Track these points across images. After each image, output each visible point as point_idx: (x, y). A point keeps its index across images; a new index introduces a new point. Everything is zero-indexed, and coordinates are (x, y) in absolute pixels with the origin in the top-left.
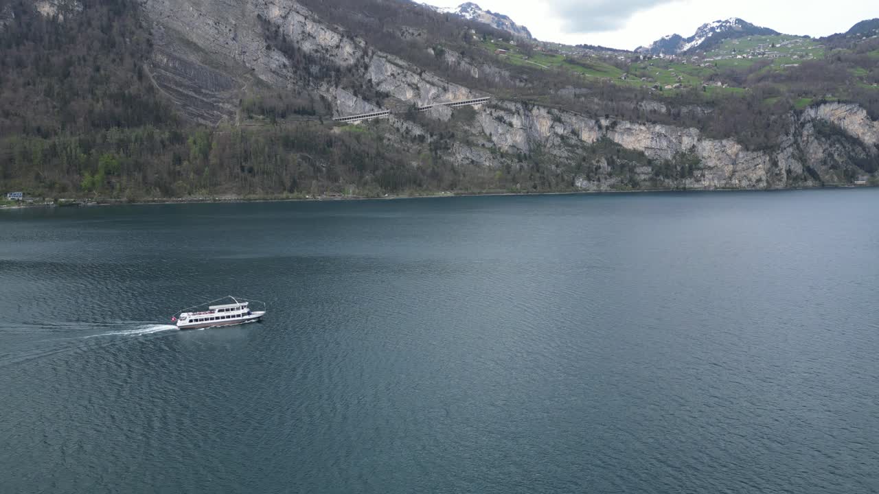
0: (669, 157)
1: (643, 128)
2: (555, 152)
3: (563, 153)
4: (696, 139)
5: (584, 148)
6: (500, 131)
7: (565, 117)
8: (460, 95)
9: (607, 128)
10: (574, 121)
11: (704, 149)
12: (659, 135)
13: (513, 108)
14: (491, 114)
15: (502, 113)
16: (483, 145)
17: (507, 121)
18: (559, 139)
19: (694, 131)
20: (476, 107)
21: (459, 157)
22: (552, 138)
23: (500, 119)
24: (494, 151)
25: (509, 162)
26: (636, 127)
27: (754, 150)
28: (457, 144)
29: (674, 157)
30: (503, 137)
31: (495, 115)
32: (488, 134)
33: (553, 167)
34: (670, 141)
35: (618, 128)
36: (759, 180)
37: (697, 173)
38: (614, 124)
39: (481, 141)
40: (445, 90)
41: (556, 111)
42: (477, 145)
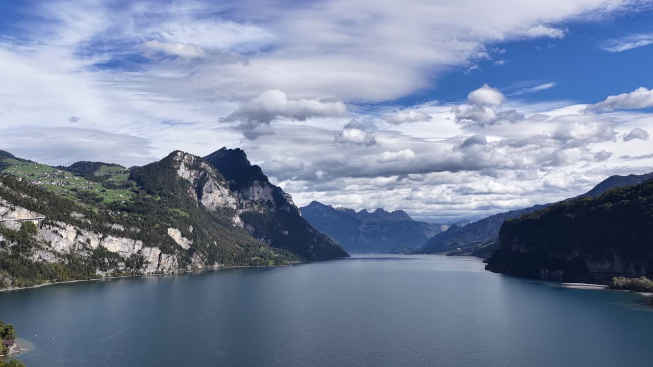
0: (129, 257)
1: (117, 239)
2: (82, 253)
3: (85, 254)
4: (141, 247)
5: (93, 250)
6: (56, 240)
7: (83, 231)
8: (23, 214)
9: (101, 239)
10: (87, 234)
11: (146, 253)
12: (124, 244)
13: (62, 226)
14: (50, 228)
15: (56, 228)
16: (47, 249)
17: (60, 233)
18: (82, 245)
19: (140, 242)
20: (36, 223)
21: (36, 257)
22: (77, 245)
23: (56, 232)
24: (54, 252)
25: (63, 260)
26: (114, 239)
27: (166, 254)
28: (33, 249)
29: (132, 257)
30: (58, 244)
31: (52, 229)
32: (48, 242)
33: (83, 263)
34: (129, 248)
35: (106, 239)
36: (170, 269)
37: (144, 265)
38: (103, 238)
39: (46, 247)
40: (13, 210)
41: (77, 228)
42: (44, 249)
